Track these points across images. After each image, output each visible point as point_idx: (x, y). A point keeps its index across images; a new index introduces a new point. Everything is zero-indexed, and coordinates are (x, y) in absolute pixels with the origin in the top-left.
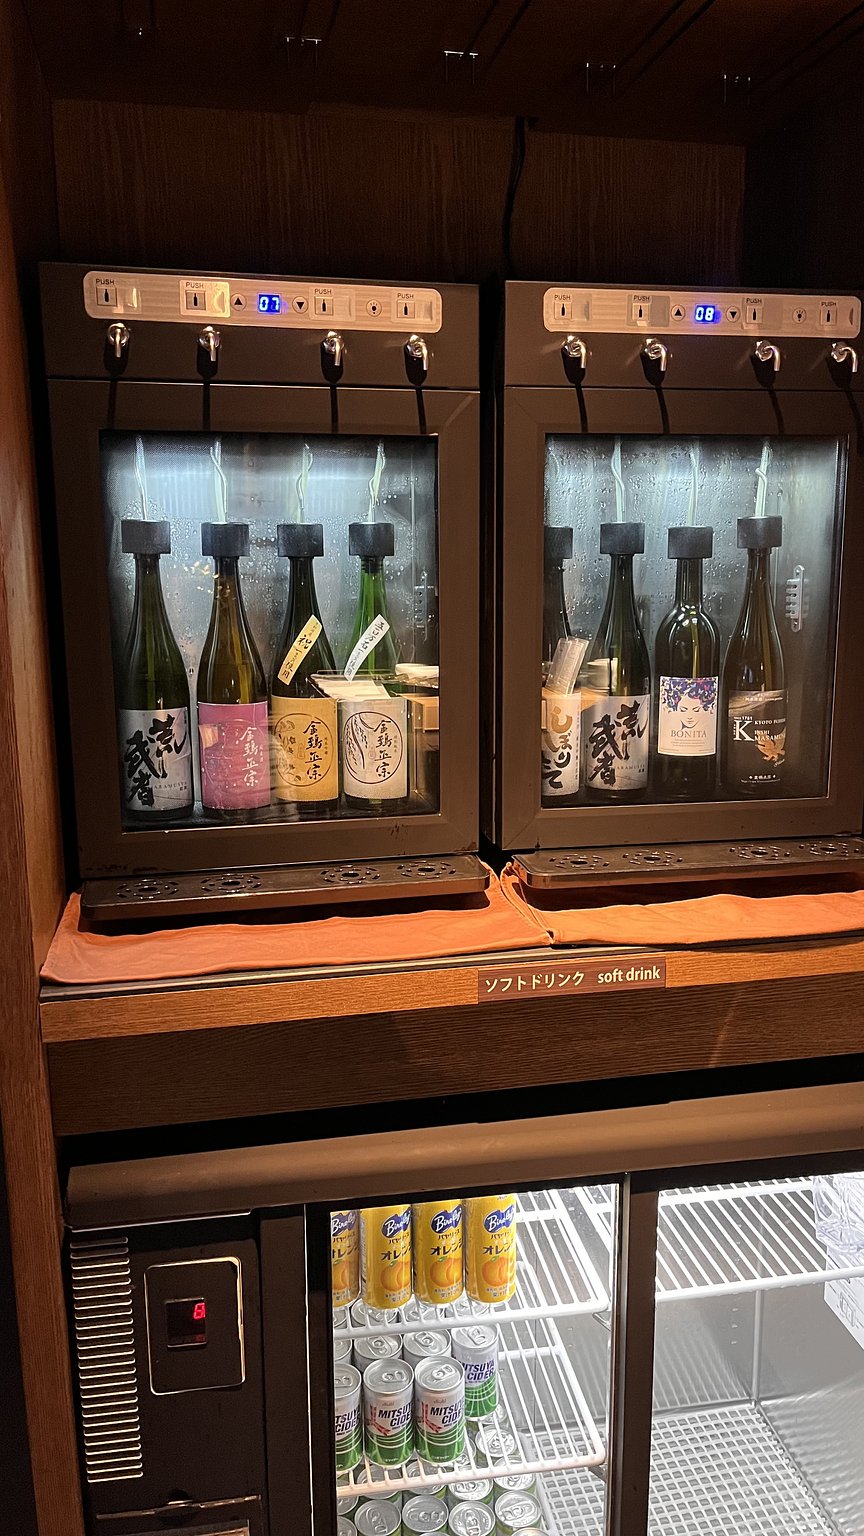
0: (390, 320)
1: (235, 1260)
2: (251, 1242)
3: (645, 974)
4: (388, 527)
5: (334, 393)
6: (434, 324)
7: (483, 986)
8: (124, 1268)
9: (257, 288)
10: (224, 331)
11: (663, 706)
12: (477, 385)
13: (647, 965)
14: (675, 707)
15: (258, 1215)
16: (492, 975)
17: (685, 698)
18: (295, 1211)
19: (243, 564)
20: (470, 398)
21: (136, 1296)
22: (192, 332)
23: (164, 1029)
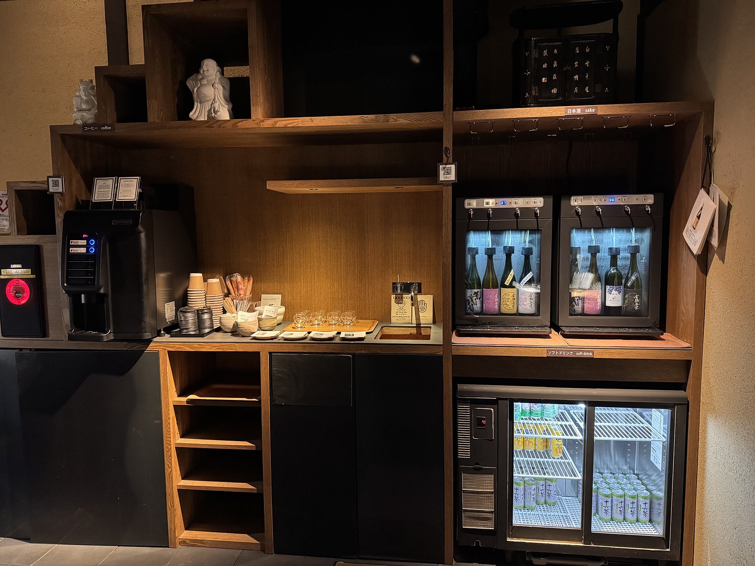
0: (531, 205)
1: (492, 409)
2: (496, 405)
3: (588, 354)
4: (531, 248)
5: (517, 221)
6: (541, 205)
7: (548, 353)
8: (468, 408)
9: (500, 200)
10: (493, 209)
11: (607, 294)
12: (551, 217)
13: (589, 352)
14: (611, 294)
15: (498, 399)
16: (550, 350)
17: (613, 291)
18: (506, 399)
19: (494, 257)
20: (549, 221)
21: (471, 414)
22: (487, 210)
23: (476, 354)
